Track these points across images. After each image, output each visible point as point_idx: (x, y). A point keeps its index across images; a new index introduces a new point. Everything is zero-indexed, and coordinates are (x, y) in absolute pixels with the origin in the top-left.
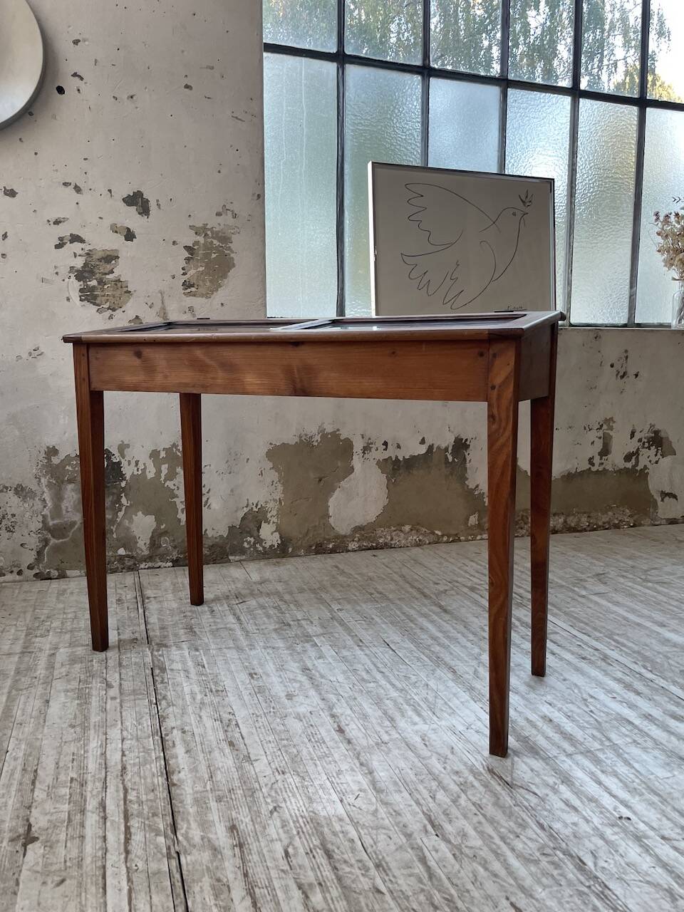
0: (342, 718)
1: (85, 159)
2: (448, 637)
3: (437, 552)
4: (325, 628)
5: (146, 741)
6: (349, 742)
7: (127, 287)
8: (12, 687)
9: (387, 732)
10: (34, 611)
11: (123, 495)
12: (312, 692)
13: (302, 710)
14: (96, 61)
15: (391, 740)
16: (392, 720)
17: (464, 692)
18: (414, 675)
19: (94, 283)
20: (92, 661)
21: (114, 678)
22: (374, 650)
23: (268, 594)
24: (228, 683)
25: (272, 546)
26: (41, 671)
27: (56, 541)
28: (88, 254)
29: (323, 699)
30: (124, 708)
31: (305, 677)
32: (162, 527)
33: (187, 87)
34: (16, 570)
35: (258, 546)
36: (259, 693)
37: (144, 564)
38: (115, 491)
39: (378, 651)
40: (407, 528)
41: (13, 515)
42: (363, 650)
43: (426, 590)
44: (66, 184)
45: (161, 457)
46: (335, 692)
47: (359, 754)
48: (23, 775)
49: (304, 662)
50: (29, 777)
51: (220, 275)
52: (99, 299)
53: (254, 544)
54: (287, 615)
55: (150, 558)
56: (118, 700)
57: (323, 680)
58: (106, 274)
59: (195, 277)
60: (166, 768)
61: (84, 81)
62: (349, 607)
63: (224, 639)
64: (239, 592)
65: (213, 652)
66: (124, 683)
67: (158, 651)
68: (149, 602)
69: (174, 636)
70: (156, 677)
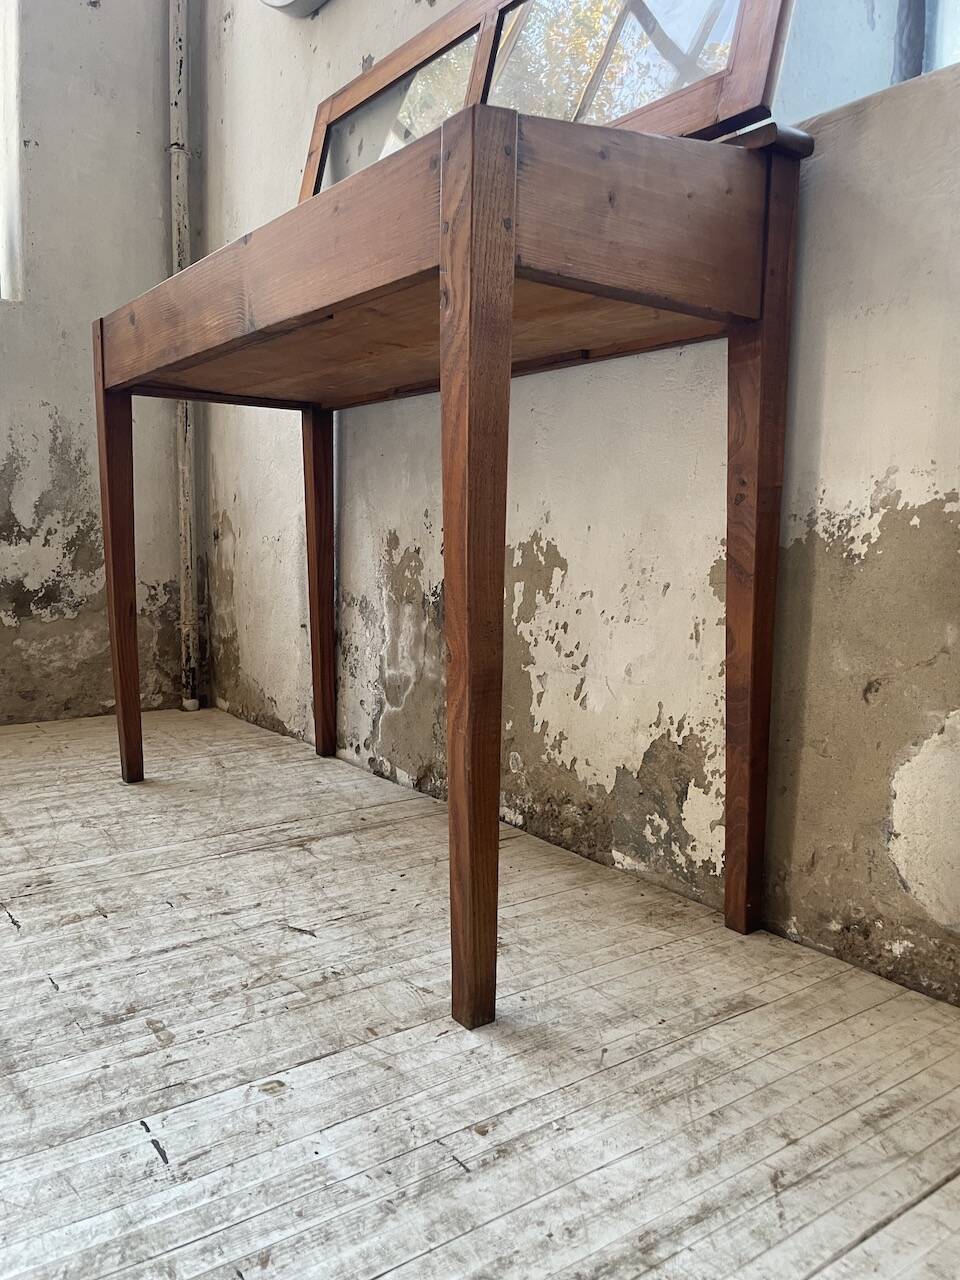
25: (708, 865)
27: (390, 709)
34: (355, 743)
35: (675, 848)
41: (357, 649)
63: (17, 961)
64: (379, 914)
68: (272, 851)
69: (51, 909)
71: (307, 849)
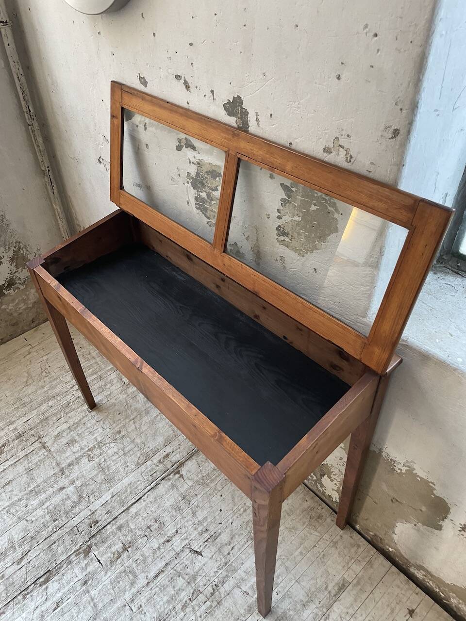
19: (204, 195)
25: (330, 497)
28: (199, 163)
35: (318, 485)
44: (178, 77)
51: (319, 234)
52: (208, 212)
53: (316, 481)
58: (212, 189)
59: (291, 226)
63: (112, 591)
64: (220, 534)
65: (86, 598)
66: (24, 569)
67: (76, 556)
68: (169, 479)
69: (107, 548)
70: (33, 585)
71: (181, 476)
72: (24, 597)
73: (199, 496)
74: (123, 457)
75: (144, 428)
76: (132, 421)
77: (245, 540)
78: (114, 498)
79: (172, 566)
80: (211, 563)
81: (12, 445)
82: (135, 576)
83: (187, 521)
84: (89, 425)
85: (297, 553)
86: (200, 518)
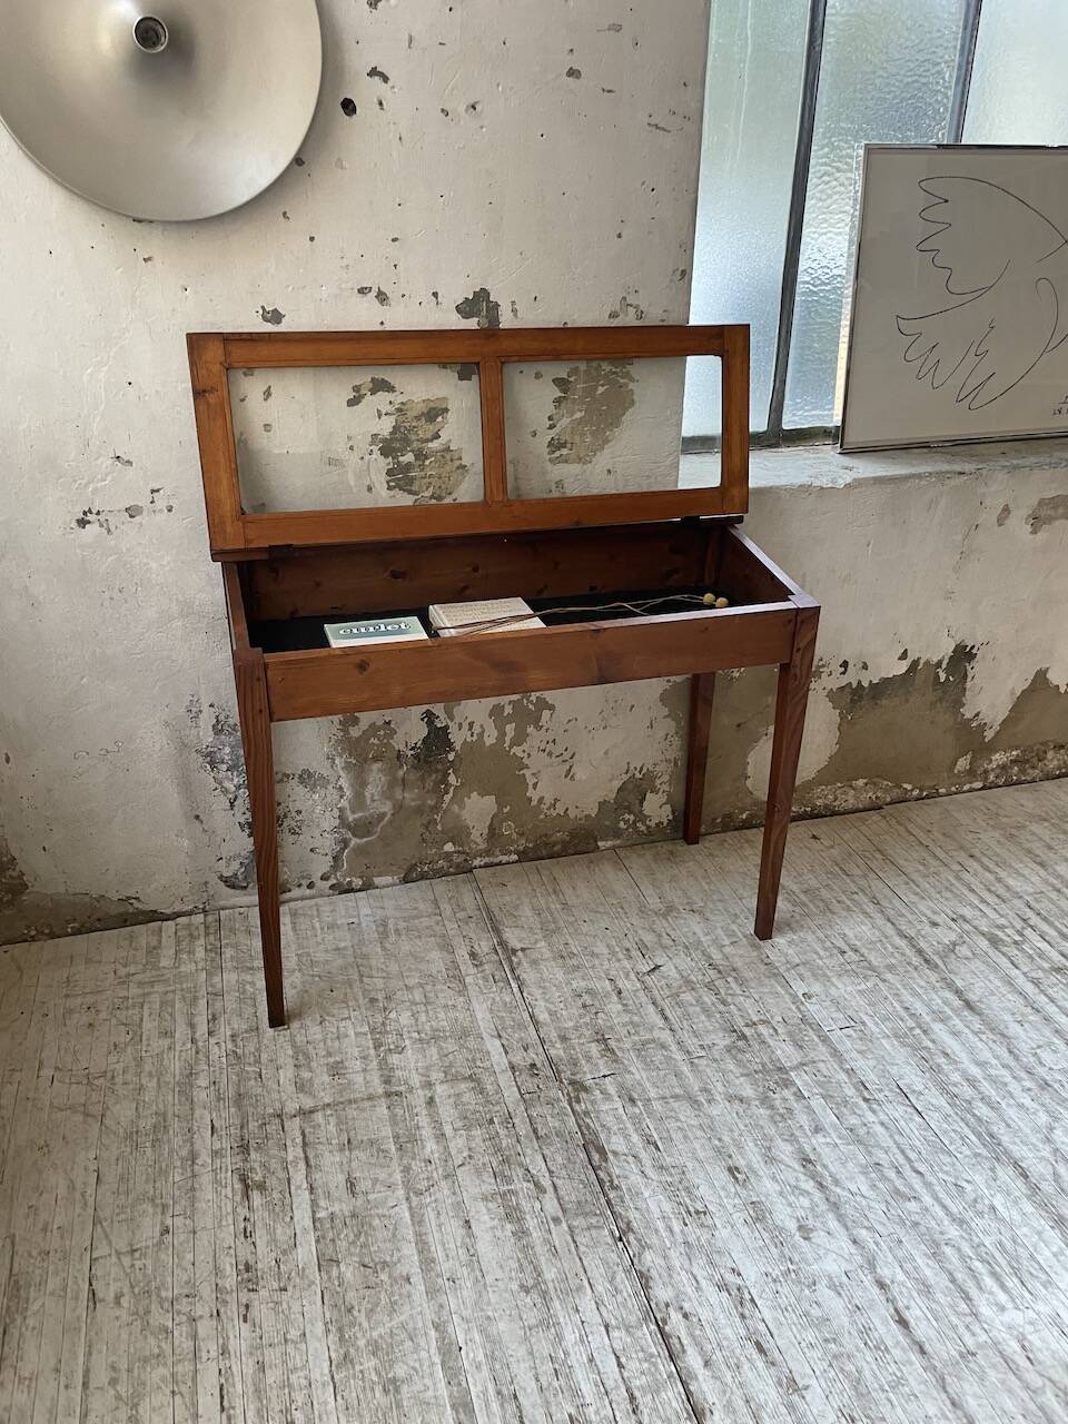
0: (895, 1290)
1: (394, 240)
2: (992, 1080)
3: (910, 826)
4: (801, 1047)
5: (640, 1334)
6: (923, 1352)
7: (461, 459)
8: (407, 1185)
9: (967, 1327)
10: (362, 982)
11: (451, 771)
12: (834, 1224)
13: (832, 1266)
14: (411, 40)
15: (980, 1346)
16: (968, 1298)
17: (1052, 1227)
18: (968, 1182)
19: (409, 458)
20: (491, 1121)
21: (538, 1169)
22: (889, 1108)
23: (687, 947)
24: (703, 1190)
25: (659, 824)
26: (431, 1147)
27: (358, 841)
28: (399, 410)
29: (855, 1242)
30: (582, 1249)
31: (811, 1183)
32: (505, 811)
33: (572, 73)
34: (305, 883)
36: (758, 1219)
37: (479, 859)
38: (439, 767)
39: (897, 1115)
40: (861, 782)
41: (299, 812)
42: (874, 1112)
43: (923, 945)
44: (362, 291)
45: (505, 714)
46: (866, 1223)
47: (943, 1379)
48: (502, 1405)
49: (798, 1142)
50: (511, 1408)
51: (610, 421)
52: (417, 483)
53: (634, 823)
54: (732, 1007)
55: (488, 852)
56: (564, 1225)
57: (838, 1190)
58: (427, 441)
59: (569, 431)
60: (688, 1400)
61: (390, 83)
62: (816, 988)
63: (662, 1073)
64: (641, 940)
65: (657, 1105)
66: (559, 1182)
67: (578, 1102)
68: (519, 963)
69: (588, 1061)
70: (599, 1172)
71: (523, 950)
72: (617, 1188)
73: (570, 941)
74: (429, 1007)
75: (394, 968)
76: (365, 979)
77: (664, 921)
78: (504, 1034)
79: (659, 998)
80: (677, 961)
81: (256, 1165)
82: (654, 1041)
83: (602, 965)
84: (319, 1036)
85: (706, 887)
86: (606, 951)
